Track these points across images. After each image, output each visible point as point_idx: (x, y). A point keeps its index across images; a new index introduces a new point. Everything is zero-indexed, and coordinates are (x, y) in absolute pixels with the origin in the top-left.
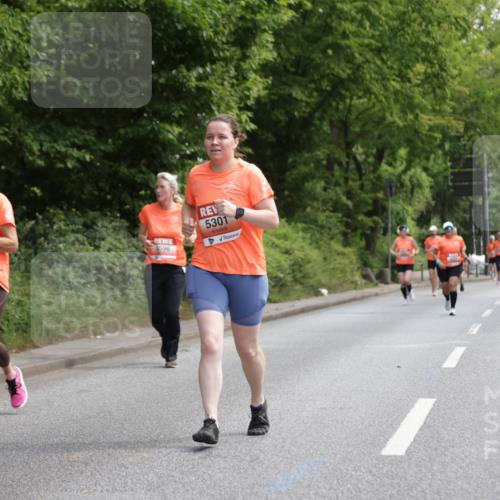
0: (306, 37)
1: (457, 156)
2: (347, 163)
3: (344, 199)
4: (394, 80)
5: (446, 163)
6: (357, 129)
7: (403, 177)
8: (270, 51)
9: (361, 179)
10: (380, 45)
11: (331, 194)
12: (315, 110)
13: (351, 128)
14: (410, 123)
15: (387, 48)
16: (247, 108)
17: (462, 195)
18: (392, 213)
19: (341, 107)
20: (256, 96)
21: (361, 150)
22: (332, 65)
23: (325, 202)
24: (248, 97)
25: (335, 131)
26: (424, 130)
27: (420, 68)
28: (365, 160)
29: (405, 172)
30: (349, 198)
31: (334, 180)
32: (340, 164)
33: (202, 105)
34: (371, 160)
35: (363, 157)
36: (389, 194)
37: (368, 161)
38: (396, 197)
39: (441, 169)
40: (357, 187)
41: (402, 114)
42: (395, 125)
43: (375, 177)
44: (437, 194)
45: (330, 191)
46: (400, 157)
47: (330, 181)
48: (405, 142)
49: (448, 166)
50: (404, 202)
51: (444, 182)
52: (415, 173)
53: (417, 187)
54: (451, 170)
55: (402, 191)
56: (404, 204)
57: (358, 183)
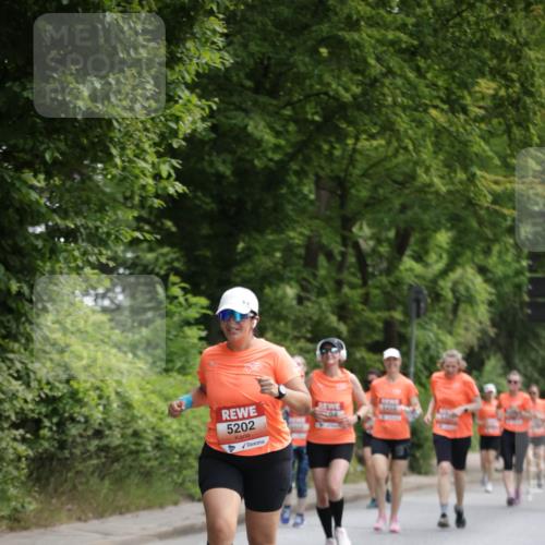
0: (281, 24)
2: (343, 255)
3: (333, 319)
4: (436, 107)
5: (518, 261)
6: (364, 194)
7: (441, 283)
8: (220, 50)
9: (365, 284)
10: (416, 43)
11: (311, 309)
12: (292, 157)
13: (353, 191)
14: (460, 187)
15: (428, 49)
16: (172, 153)
18: (417, 347)
19: (337, 153)
20: (189, 131)
21: (367, 231)
22: (327, 78)
23: (297, 324)
24: (175, 133)
25: (324, 195)
26: (486, 201)
27: (486, 86)
28: (374, 251)
29: (444, 273)
30: (342, 318)
31: (316, 283)
32: (329, 256)
33: (93, 143)
34: (384, 249)
35: (371, 243)
36: (414, 314)
37: (379, 253)
38: (426, 319)
39: (510, 272)
40: (357, 299)
41: (446, 170)
42: (433, 189)
43: (390, 283)
44: (501, 315)
45: (309, 304)
46: (437, 246)
47: (309, 287)
48: (447, 220)
49: (523, 267)
50: (439, 328)
51: (515, 295)
52: (462, 277)
53: (464, 302)
54: (528, 275)
55: (437, 308)
56: (440, 332)
57: (360, 291)
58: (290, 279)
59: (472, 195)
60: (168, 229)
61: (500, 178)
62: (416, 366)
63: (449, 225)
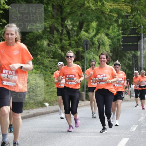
1: (126, 27)
2: (62, 30)
3: (60, 51)
5: (119, 31)
6: (68, 10)
7: (94, 39)
9: (69, 39)
11: (52, 48)
13: (65, 9)
14: (99, 7)
17: (128, 50)
18: (87, 60)
21: (69, 23)
23: (48, 53)
25: (56, 11)
26: (107, 11)
28: (72, 29)
29: (95, 36)
30: (62, 51)
31: (54, 40)
32: (58, 31)
34: (75, 28)
35: (71, 26)
37: (74, 29)
38: (90, 51)
39: (116, 35)
40: (67, 44)
41: (95, 2)
42: (90, 8)
43: (78, 39)
44: (113, 49)
45: (52, 46)
46: (92, 27)
47: (52, 40)
48: (95, 19)
49: (120, 33)
50: (94, 53)
51: (118, 42)
52: (100, 37)
53: (102, 45)
54: (122, 36)
55: (93, 47)
56: (94, 55)
57: (68, 42)
58: (45, 38)
59: (103, 10)
60: (5, 22)
61: (112, 4)
62: (87, 66)
63: (96, 20)
